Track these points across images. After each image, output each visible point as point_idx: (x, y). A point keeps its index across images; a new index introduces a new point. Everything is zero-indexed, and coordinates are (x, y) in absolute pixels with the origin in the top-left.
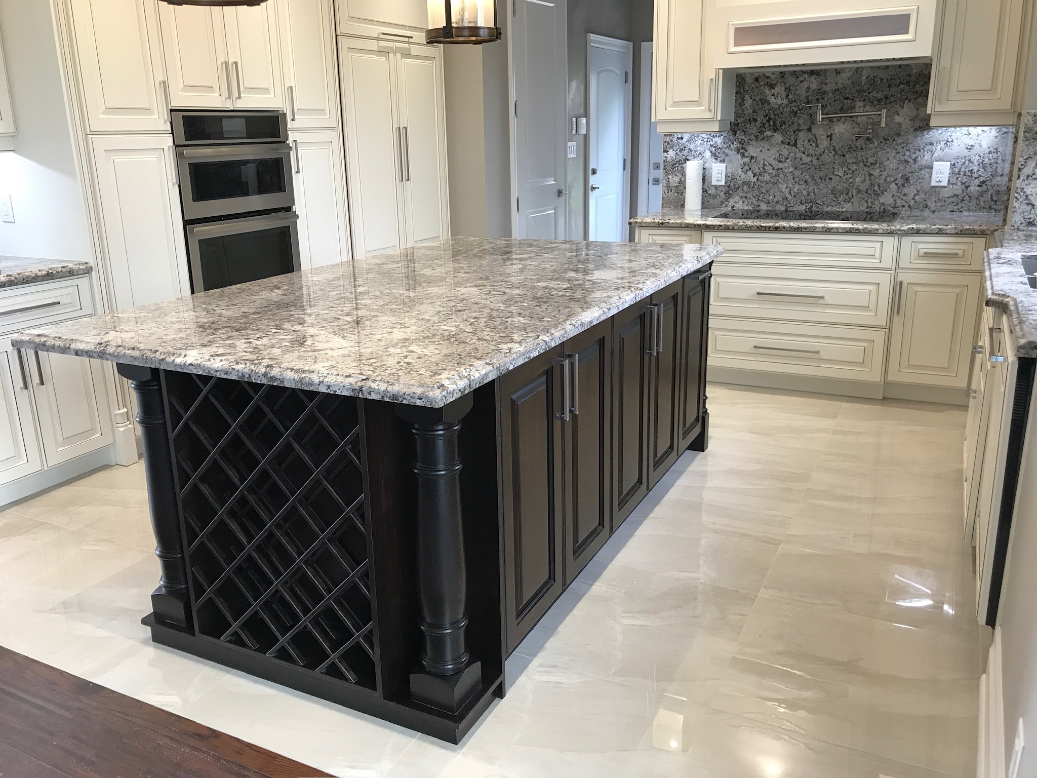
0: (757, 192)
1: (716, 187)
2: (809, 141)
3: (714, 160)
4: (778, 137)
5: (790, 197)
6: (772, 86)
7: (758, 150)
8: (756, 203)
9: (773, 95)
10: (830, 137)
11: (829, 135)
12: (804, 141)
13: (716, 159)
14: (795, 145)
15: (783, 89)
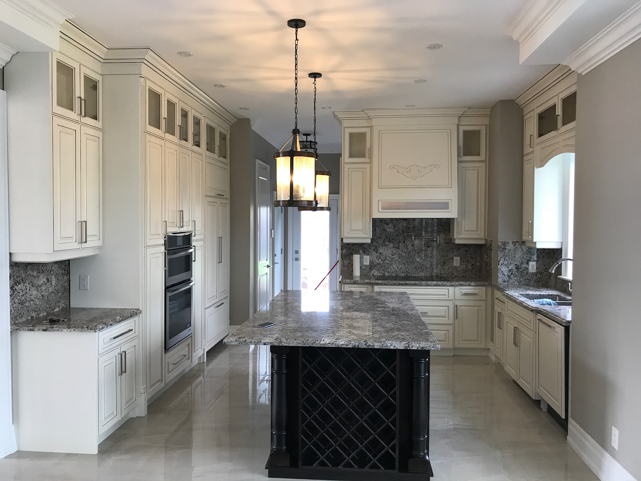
0: (383, 268)
1: (365, 266)
2: (404, 247)
3: (364, 254)
4: (392, 245)
5: (398, 270)
6: (388, 224)
7: (383, 250)
8: (383, 272)
9: (388, 228)
10: (413, 245)
11: (412, 244)
12: (402, 247)
13: (365, 254)
14: (399, 248)
15: (392, 225)
